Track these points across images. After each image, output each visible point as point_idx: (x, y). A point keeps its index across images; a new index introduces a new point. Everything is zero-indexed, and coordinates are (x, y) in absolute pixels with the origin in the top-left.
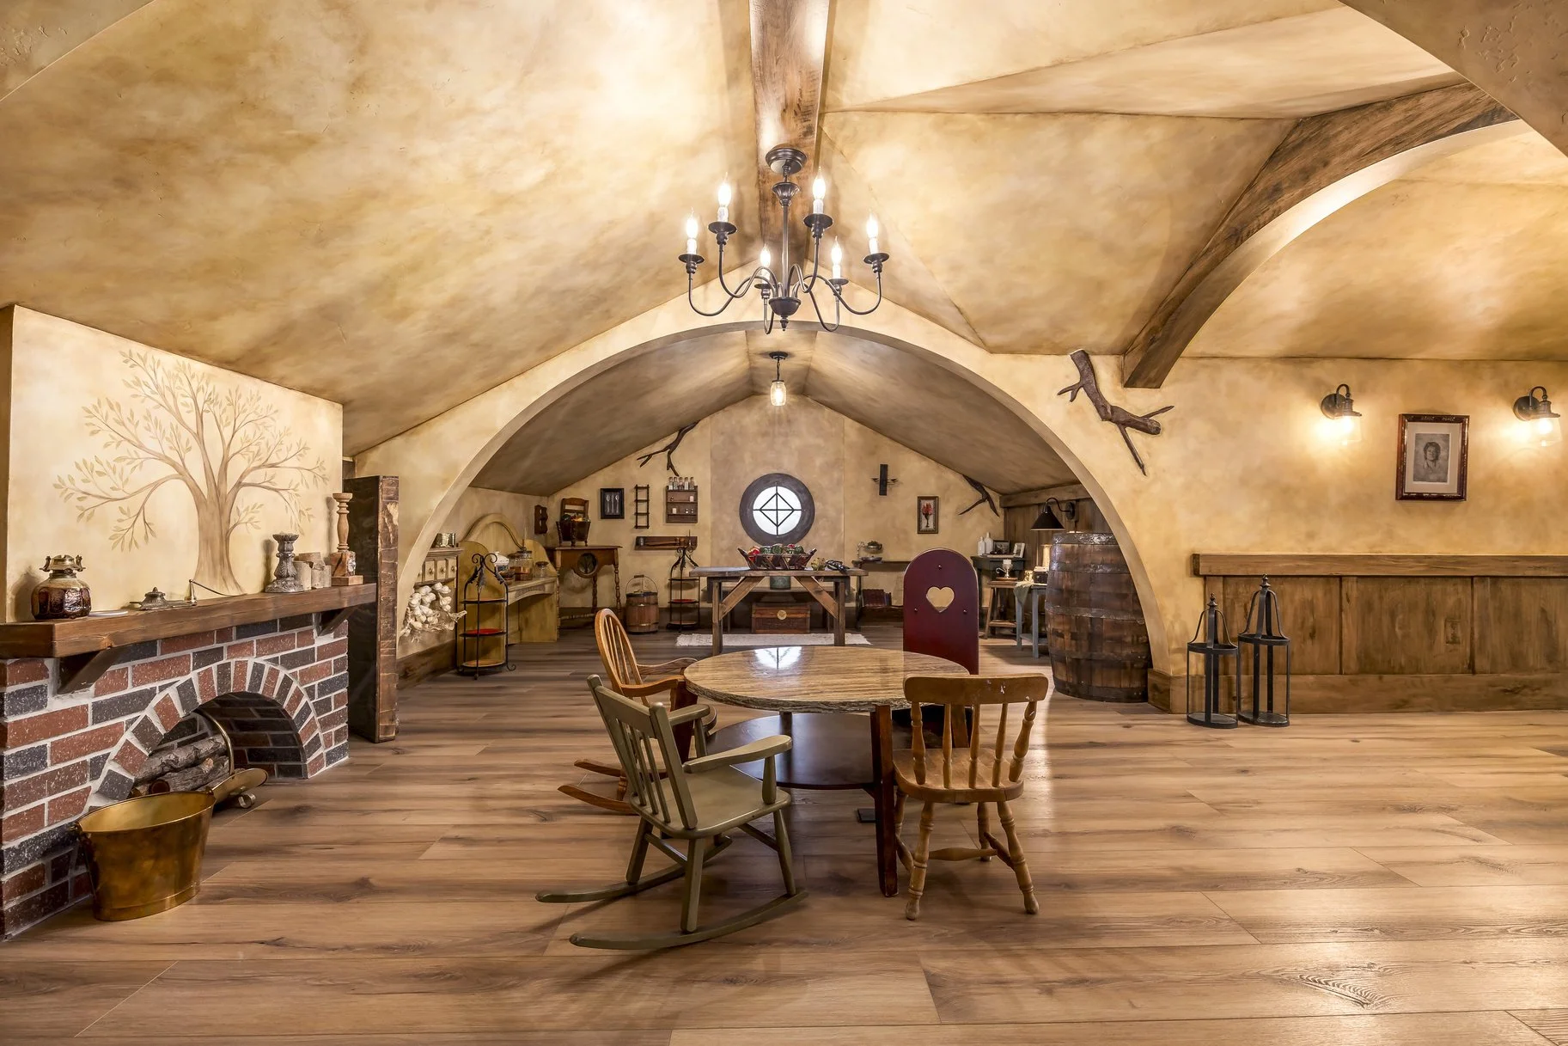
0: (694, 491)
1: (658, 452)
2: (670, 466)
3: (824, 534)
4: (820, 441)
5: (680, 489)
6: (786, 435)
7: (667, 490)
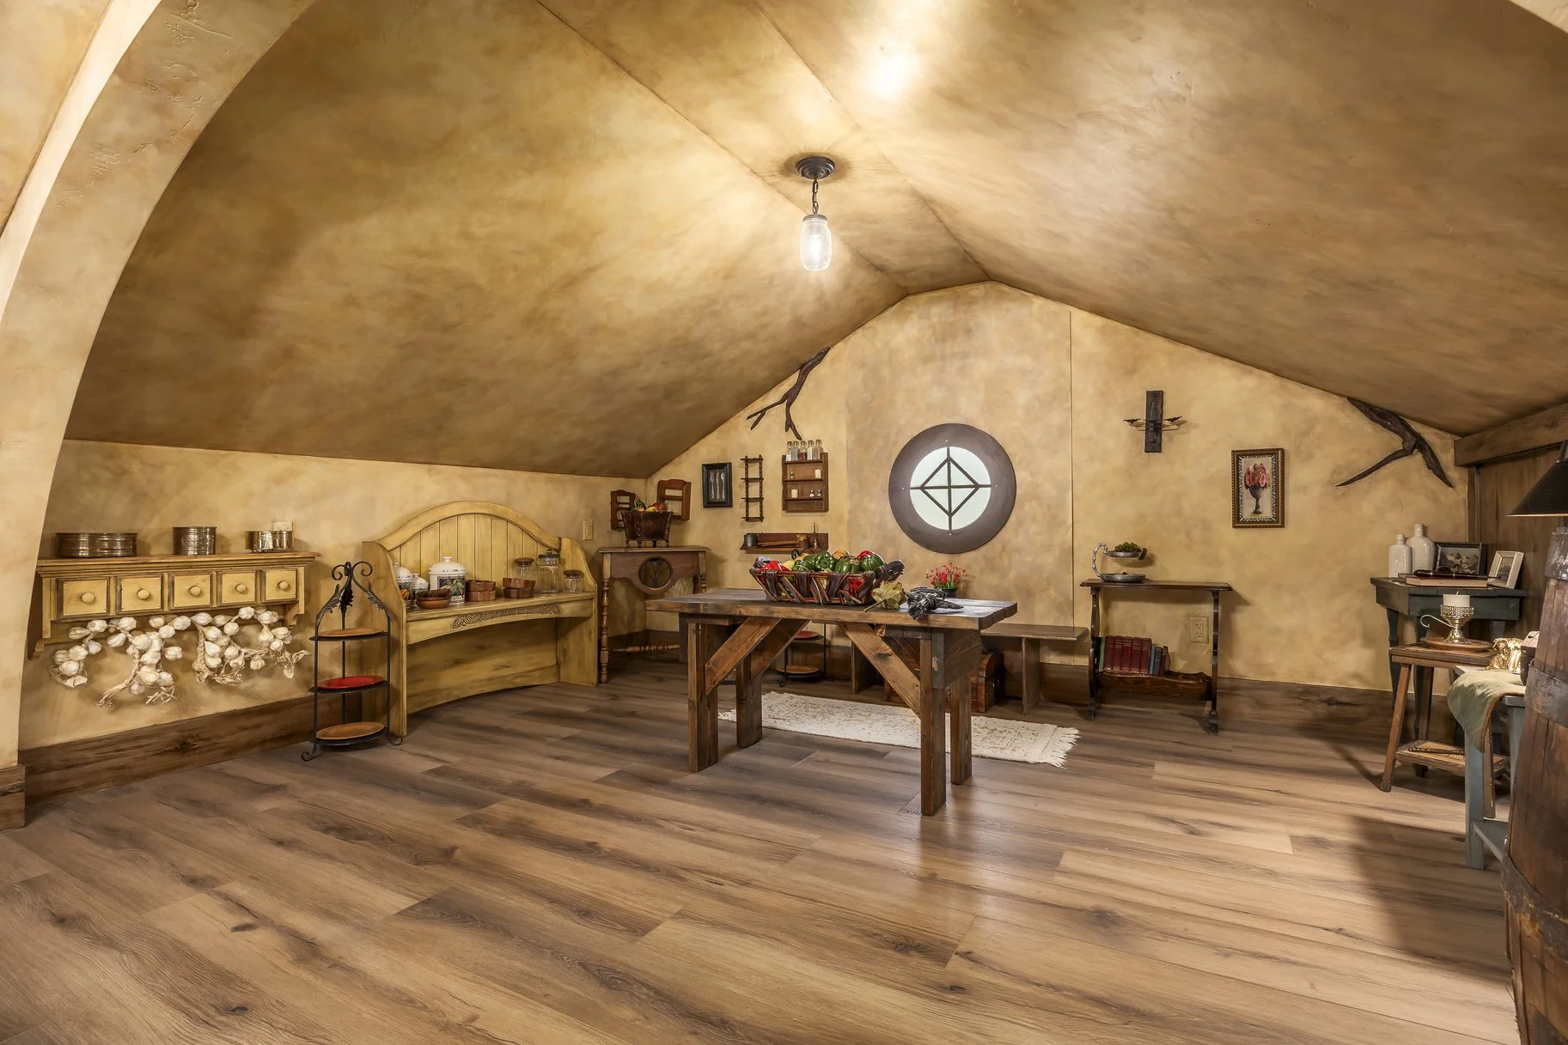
0: (823, 461)
1: (773, 406)
2: (789, 425)
3: (1033, 528)
4: (1026, 361)
5: (802, 460)
6: (965, 355)
7: (785, 464)
